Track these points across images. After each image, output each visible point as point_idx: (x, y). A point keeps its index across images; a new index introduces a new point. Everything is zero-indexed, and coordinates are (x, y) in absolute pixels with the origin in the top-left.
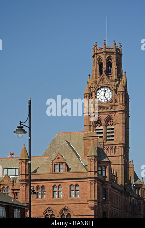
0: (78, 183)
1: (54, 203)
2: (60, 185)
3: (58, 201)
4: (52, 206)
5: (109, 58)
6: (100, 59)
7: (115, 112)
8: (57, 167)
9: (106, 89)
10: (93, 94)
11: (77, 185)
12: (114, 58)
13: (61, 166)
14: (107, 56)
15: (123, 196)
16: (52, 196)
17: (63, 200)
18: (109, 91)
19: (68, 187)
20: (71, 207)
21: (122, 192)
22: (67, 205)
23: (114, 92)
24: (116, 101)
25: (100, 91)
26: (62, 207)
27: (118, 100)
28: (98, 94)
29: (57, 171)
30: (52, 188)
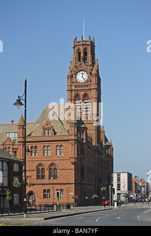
0: (63, 144)
1: (44, 159)
2: (48, 145)
3: (47, 158)
4: (43, 162)
5: (86, 49)
6: (79, 49)
7: (90, 89)
8: (47, 131)
9: (83, 72)
10: (74, 76)
11: (61, 145)
12: (89, 48)
13: (50, 131)
14: (84, 47)
15: (96, 154)
16: (42, 154)
17: (51, 157)
18: (85, 73)
19: (55, 147)
20: (57, 162)
21: (95, 151)
22: (54, 161)
23: (89, 74)
24: (91, 82)
25: (79, 74)
26: (50, 162)
27: (92, 81)
28: (77, 76)
29: (47, 134)
30: (42, 148)
